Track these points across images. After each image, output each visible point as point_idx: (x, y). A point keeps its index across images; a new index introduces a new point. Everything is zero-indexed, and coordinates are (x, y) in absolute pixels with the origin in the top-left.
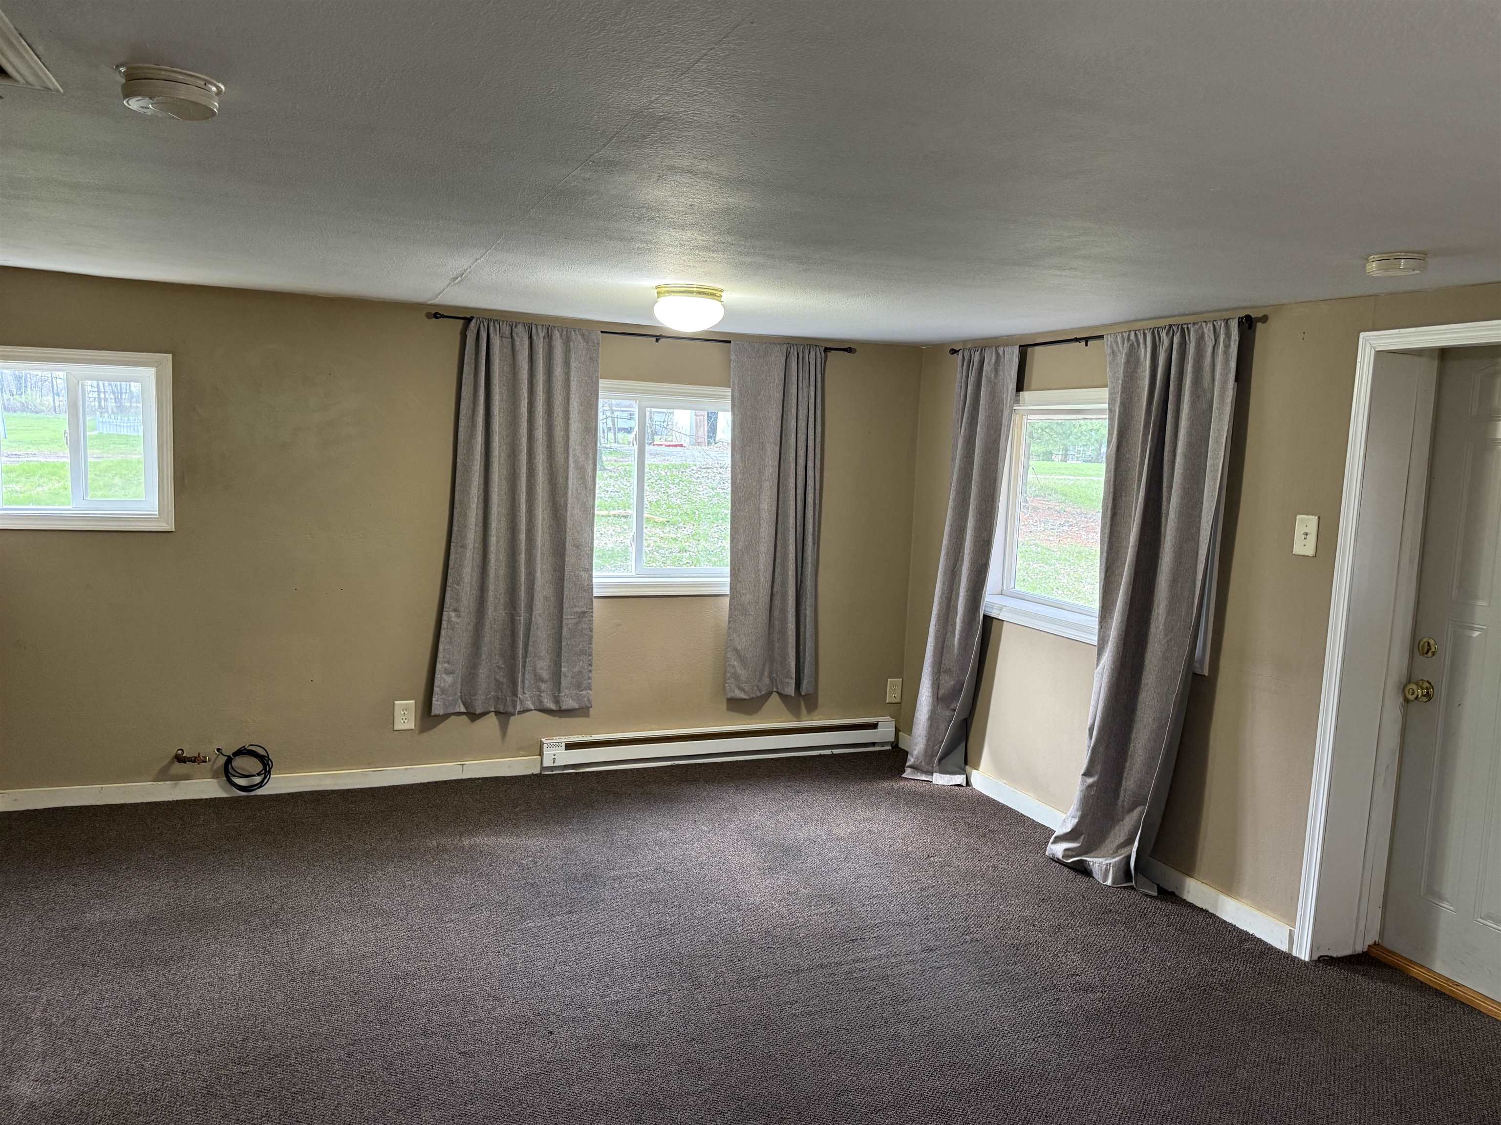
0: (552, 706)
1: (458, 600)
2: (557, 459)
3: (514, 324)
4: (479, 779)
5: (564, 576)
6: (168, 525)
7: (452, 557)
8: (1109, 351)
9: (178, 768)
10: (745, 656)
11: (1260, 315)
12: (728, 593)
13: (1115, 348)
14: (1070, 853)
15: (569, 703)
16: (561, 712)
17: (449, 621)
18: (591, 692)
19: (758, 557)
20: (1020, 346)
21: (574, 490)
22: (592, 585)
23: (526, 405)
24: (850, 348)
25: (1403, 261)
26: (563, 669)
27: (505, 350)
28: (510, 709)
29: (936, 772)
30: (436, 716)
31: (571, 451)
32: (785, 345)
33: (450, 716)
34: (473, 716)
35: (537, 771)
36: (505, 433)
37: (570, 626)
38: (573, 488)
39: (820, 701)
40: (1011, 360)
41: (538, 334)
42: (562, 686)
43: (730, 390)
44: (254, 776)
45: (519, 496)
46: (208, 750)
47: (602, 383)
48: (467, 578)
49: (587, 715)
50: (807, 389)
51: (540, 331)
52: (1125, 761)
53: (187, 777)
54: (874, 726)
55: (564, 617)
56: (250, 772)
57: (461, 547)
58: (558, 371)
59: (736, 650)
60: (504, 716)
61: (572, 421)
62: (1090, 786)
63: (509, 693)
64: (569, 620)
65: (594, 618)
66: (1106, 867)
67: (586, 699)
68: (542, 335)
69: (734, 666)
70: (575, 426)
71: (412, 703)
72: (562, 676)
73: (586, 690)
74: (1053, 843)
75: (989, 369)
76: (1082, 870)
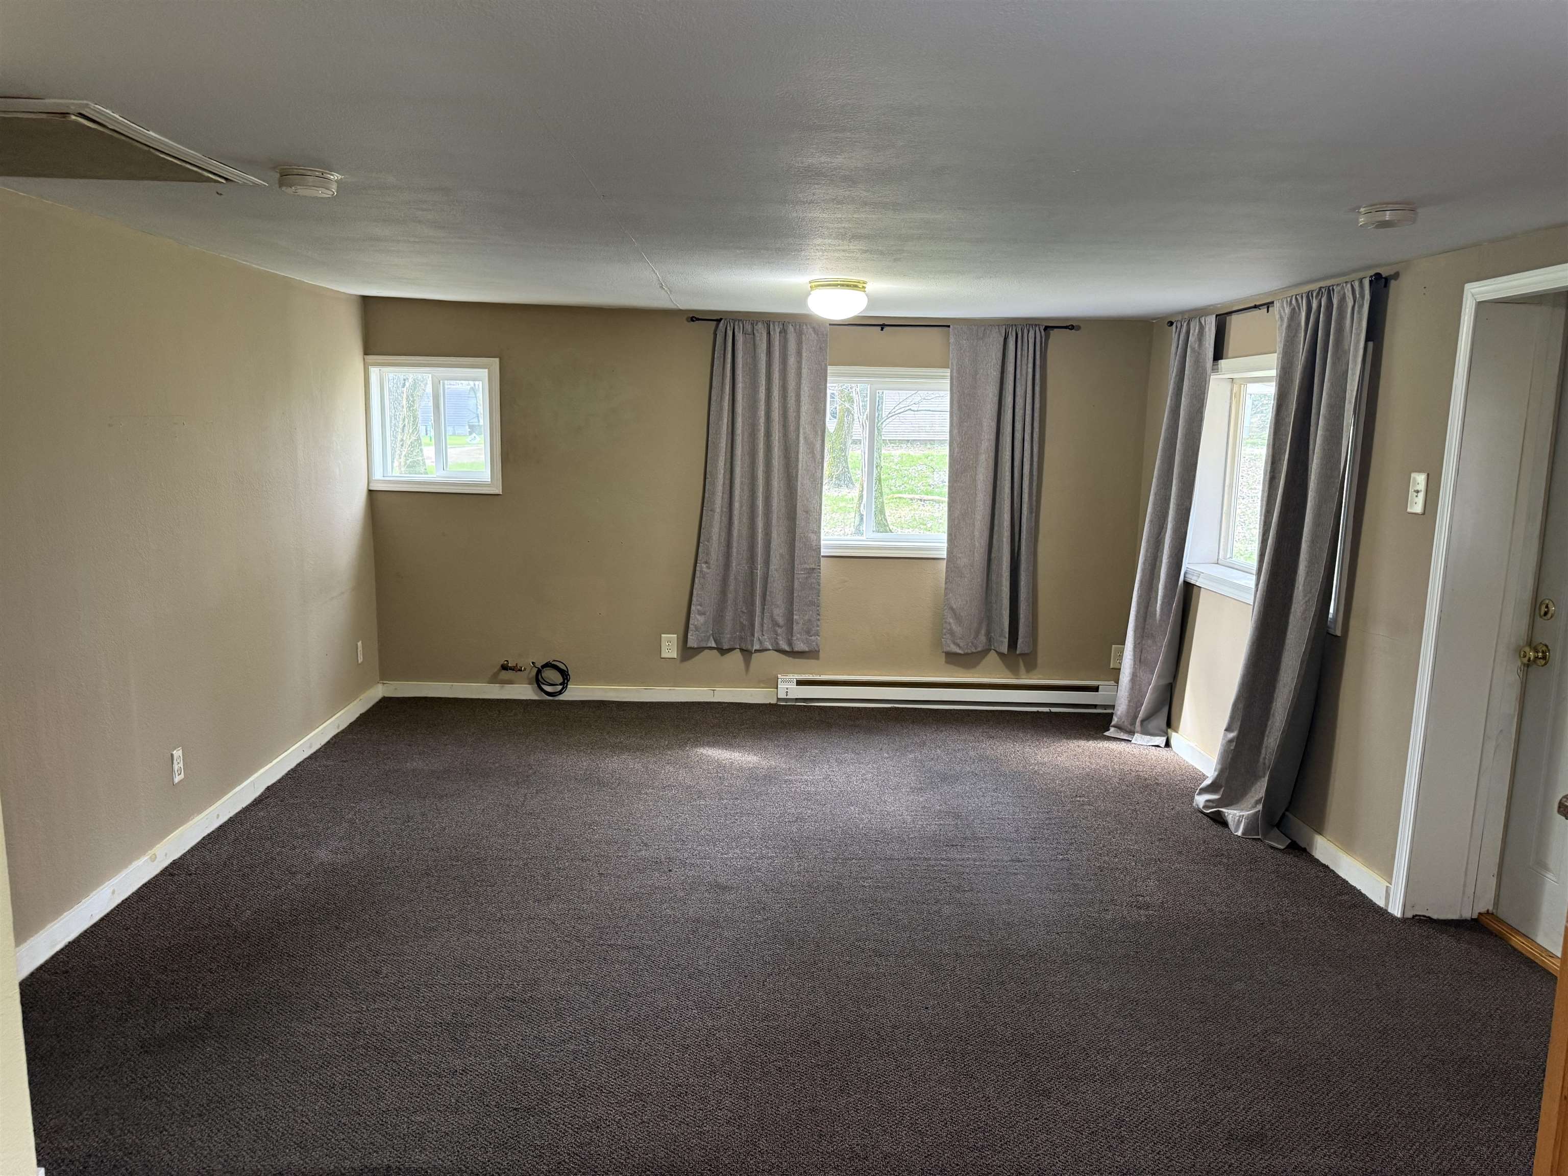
0: (787, 648)
1: (708, 554)
2: (790, 437)
3: (755, 322)
4: (726, 703)
5: (795, 537)
6: (498, 490)
7: (704, 519)
8: (1277, 317)
9: (505, 675)
10: (960, 614)
11: (1392, 273)
12: (945, 556)
13: (1283, 314)
14: (1211, 804)
15: (800, 646)
16: (793, 654)
17: (701, 571)
18: (819, 638)
19: (974, 524)
20: (1217, 316)
21: (804, 463)
22: (820, 546)
23: (764, 391)
24: (1072, 325)
25: (1388, 213)
26: (795, 617)
27: (748, 345)
28: (749, 647)
29: (1137, 732)
30: (691, 648)
31: (801, 431)
32: (1004, 327)
33: (703, 651)
34: (723, 651)
35: (774, 701)
36: (747, 415)
37: (800, 580)
38: (803, 461)
39: (1039, 661)
40: (1210, 330)
41: (774, 330)
42: (794, 631)
43: (949, 370)
44: (557, 685)
45: (757, 468)
46: (525, 662)
47: (830, 369)
48: (715, 537)
49: (817, 658)
50: (1026, 367)
51: (776, 327)
52: (1268, 719)
53: (511, 682)
54: (1096, 689)
55: (795, 572)
56: (553, 680)
57: (711, 510)
58: (792, 360)
59: (952, 609)
60: (747, 653)
61: (802, 404)
62: (1231, 741)
63: (749, 634)
64: (800, 575)
65: (821, 575)
66: (1239, 820)
67: (814, 643)
68: (778, 330)
69: (950, 624)
70: (805, 407)
71: (674, 637)
72: (794, 623)
73: (815, 636)
74: (1197, 794)
75: (1193, 339)
76: (1219, 820)
